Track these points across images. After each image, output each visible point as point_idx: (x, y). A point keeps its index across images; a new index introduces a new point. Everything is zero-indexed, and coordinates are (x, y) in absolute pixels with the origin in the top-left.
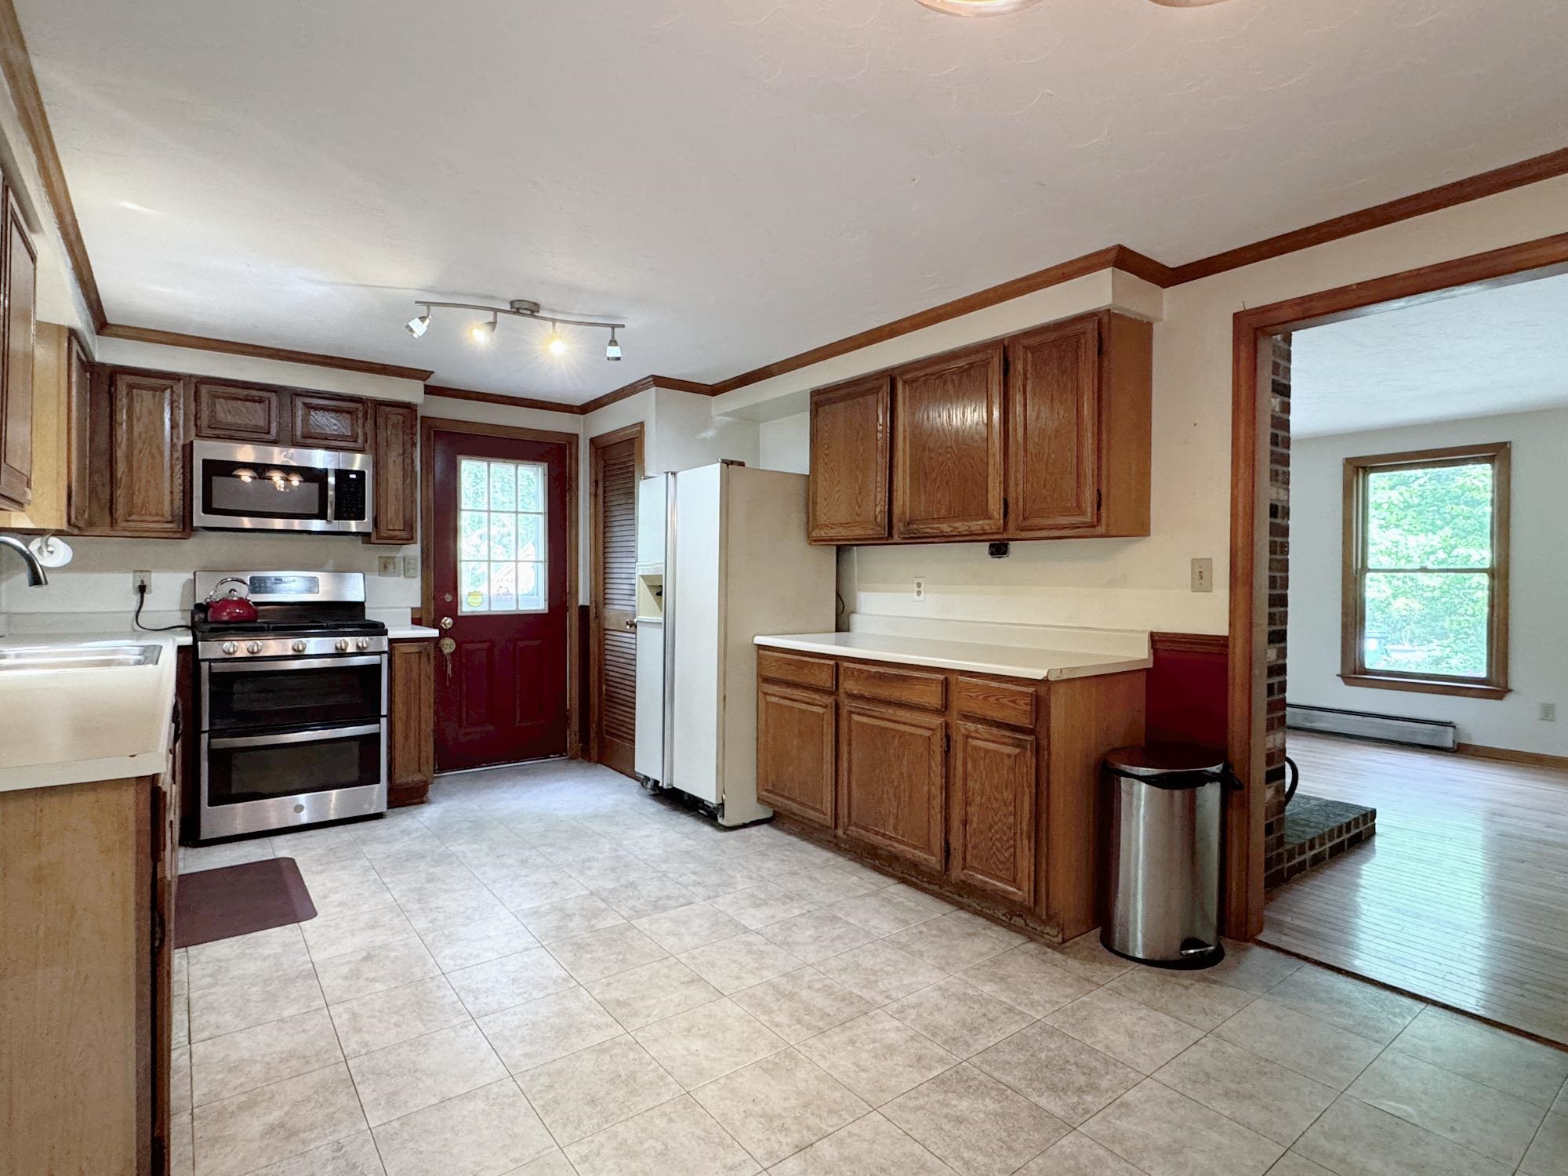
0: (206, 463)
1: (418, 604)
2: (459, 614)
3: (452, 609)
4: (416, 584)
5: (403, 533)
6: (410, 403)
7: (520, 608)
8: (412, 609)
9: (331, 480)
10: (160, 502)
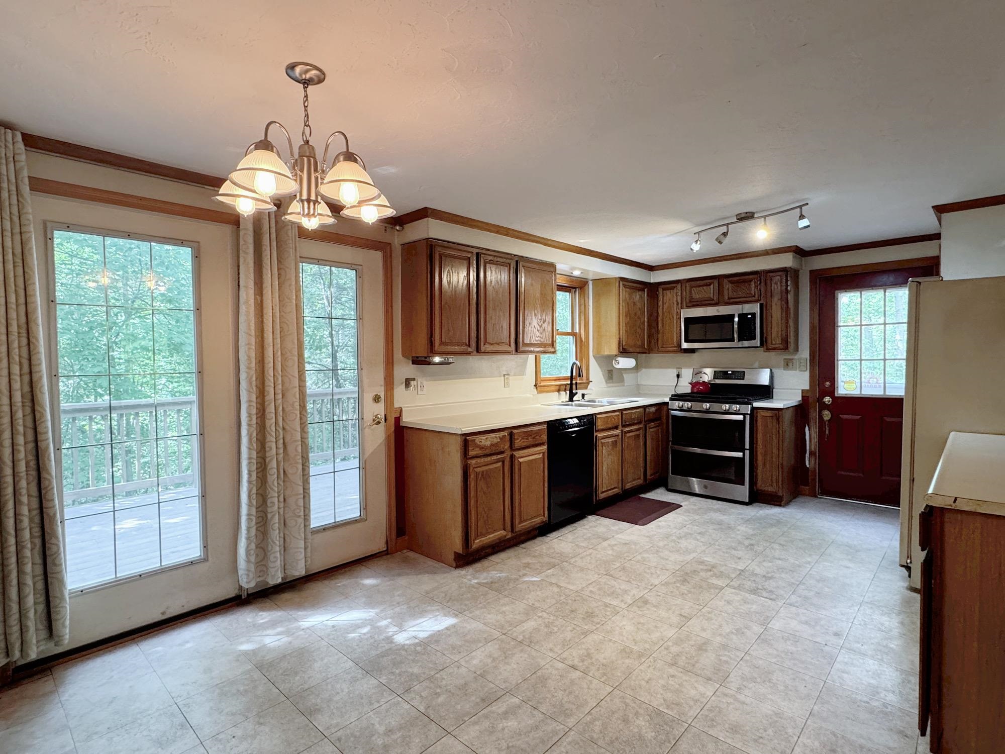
0: (686, 319)
1: (807, 387)
2: (836, 395)
3: (831, 391)
4: (806, 375)
5: (780, 346)
6: (786, 268)
7: (887, 393)
8: (802, 390)
9: (736, 319)
10: (672, 339)
